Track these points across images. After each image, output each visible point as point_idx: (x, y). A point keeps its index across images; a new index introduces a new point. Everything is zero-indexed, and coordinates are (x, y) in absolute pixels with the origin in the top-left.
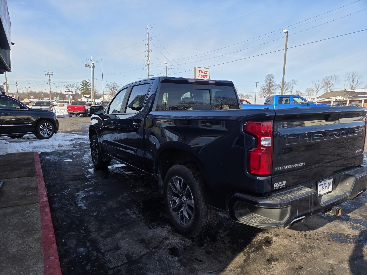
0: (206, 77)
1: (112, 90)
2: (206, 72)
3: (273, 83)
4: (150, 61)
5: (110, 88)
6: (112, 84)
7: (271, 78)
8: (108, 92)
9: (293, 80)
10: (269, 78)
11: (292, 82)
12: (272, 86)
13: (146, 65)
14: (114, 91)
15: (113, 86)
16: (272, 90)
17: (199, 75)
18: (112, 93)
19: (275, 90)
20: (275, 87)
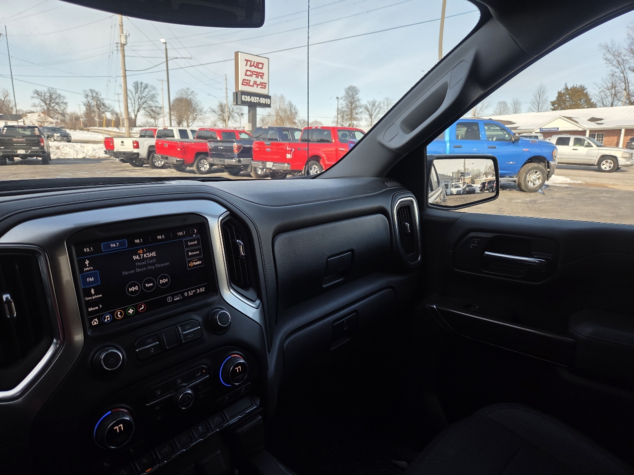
0: (261, 76)
1: (46, 104)
2: (260, 66)
3: (357, 103)
4: (126, 38)
5: (42, 98)
6: (46, 90)
7: (354, 94)
8: (39, 109)
9: (387, 99)
10: (351, 93)
11: (386, 102)
12: (356, 108)
13: (119, 45)
14: (53, 105)
15: (48, 95)
16: (357, 114)
17: (247, 71)
18: (48, 109)
19: (360, 114)
20: (361, 110)
